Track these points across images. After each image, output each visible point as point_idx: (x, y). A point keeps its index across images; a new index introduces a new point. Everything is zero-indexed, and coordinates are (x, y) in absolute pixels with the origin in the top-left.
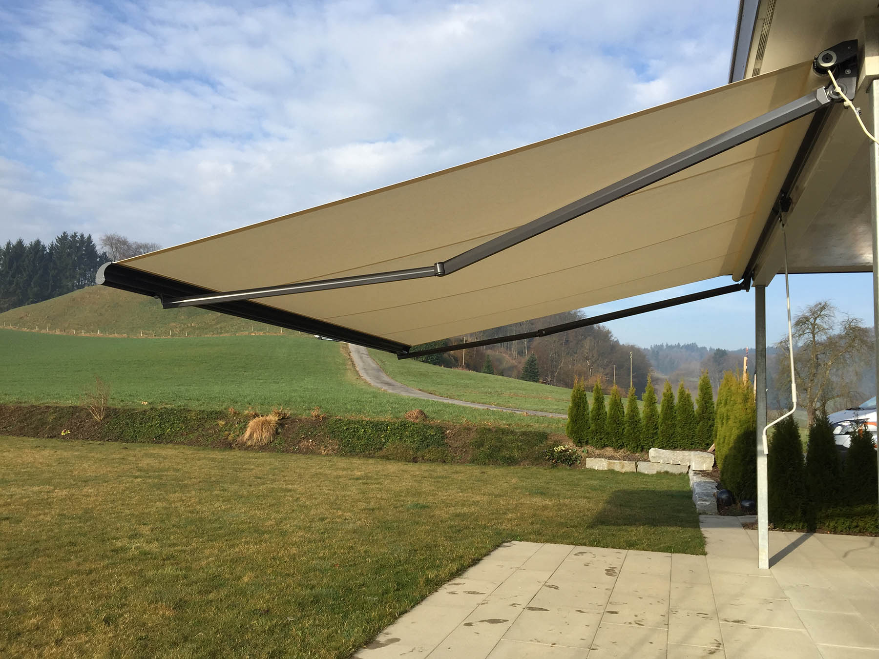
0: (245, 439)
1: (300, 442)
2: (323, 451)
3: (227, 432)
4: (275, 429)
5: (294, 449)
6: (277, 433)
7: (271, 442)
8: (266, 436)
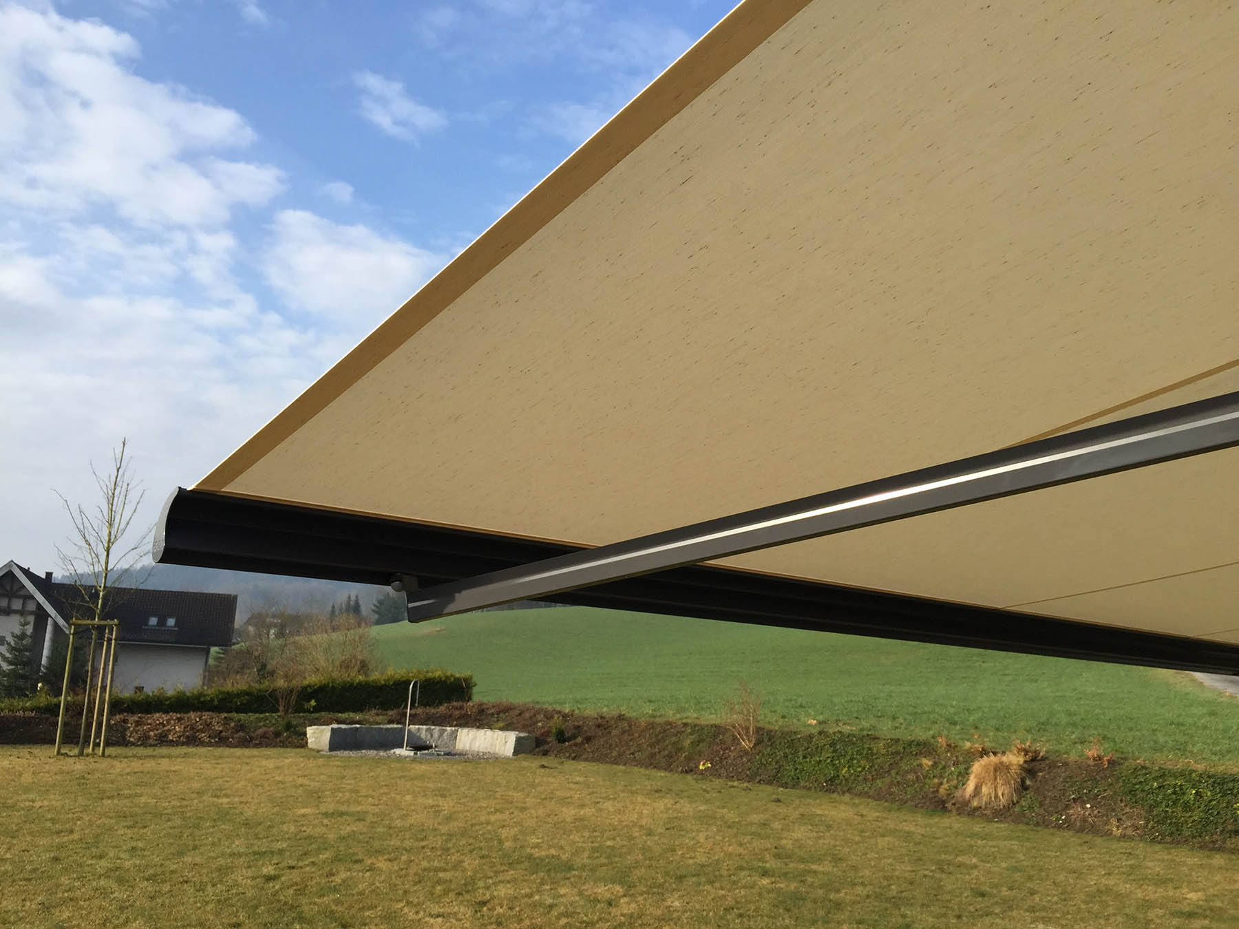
0: (967, 795)
1: (1067, 807)
2: (1115, 829)
3: (936, 780)
4: (1019, 780)
5: (1058, 819)
6: (1025, 788)
7: (1014, 804)
8: (1003, 792)
